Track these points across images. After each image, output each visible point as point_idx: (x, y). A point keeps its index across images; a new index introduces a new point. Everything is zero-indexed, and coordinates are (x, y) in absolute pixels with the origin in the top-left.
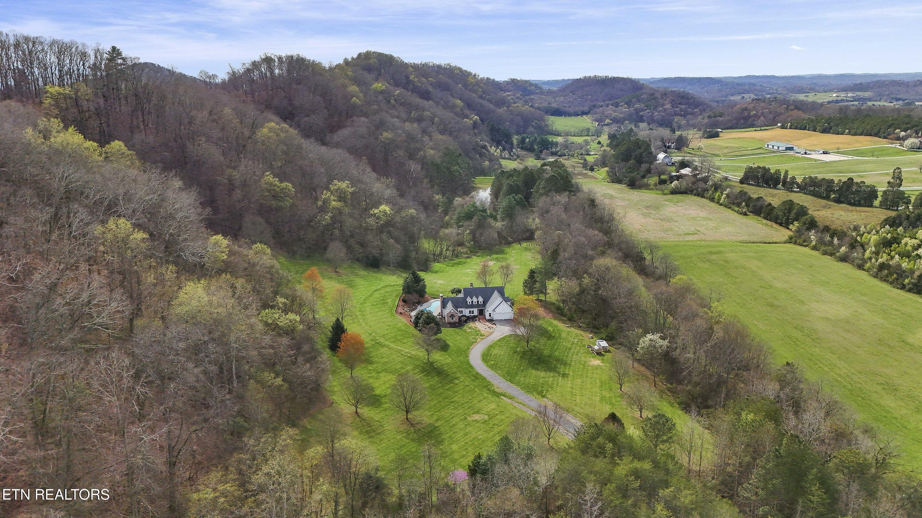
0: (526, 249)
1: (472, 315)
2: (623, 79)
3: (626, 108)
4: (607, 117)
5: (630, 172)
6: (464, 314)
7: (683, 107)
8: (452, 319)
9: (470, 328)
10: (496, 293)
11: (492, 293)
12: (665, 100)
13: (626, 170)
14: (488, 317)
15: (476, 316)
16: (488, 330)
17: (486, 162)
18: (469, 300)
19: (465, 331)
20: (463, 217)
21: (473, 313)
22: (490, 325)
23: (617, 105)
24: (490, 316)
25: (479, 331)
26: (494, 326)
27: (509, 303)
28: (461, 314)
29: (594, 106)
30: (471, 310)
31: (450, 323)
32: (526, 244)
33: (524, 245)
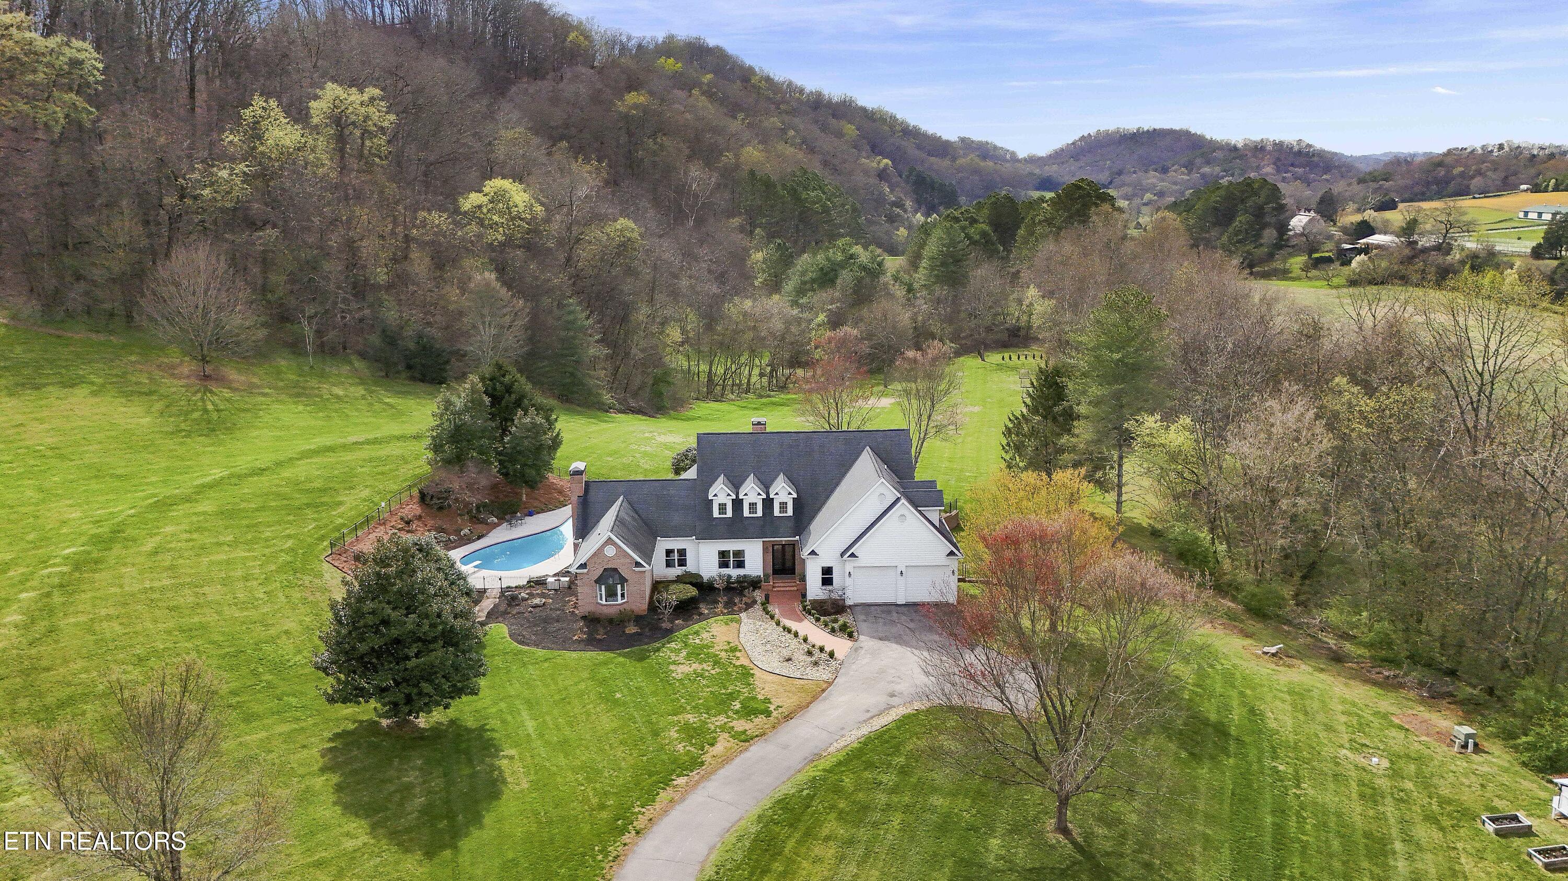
0: (1000, 367)
1: (734, 573)
2: (1171, 132)
3: (1183, 174)
4: (1147, 191)
5: (1239, 242)
6: (691, 567)
7: (1300, 171)
8: (611, 594)
9: (696, 654)
10: (866, 463)
11: (845, 465)
12: (1262, 159)
13: (1229, 237)
14: (815, 589)
15: (755, 583)
16: (801, 668)
17: (902, 229)
18: (720, 493)
19: (661, 675)
20: (813, 281)
21: (740, 564)
22: (817, 634)
23: (1165, 170)
24: (827, 580)
25: (746, 674)
26: (840, 645)
27: (934, 514)
28: (677, 571)
29: (1120, 173)
30: (731, 545)
31: (592, 620)
32: (999, 356)
33: (994, 358)
